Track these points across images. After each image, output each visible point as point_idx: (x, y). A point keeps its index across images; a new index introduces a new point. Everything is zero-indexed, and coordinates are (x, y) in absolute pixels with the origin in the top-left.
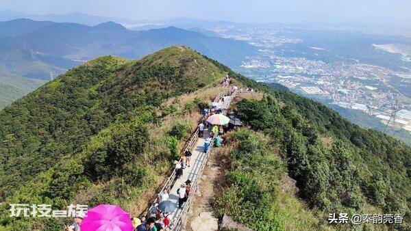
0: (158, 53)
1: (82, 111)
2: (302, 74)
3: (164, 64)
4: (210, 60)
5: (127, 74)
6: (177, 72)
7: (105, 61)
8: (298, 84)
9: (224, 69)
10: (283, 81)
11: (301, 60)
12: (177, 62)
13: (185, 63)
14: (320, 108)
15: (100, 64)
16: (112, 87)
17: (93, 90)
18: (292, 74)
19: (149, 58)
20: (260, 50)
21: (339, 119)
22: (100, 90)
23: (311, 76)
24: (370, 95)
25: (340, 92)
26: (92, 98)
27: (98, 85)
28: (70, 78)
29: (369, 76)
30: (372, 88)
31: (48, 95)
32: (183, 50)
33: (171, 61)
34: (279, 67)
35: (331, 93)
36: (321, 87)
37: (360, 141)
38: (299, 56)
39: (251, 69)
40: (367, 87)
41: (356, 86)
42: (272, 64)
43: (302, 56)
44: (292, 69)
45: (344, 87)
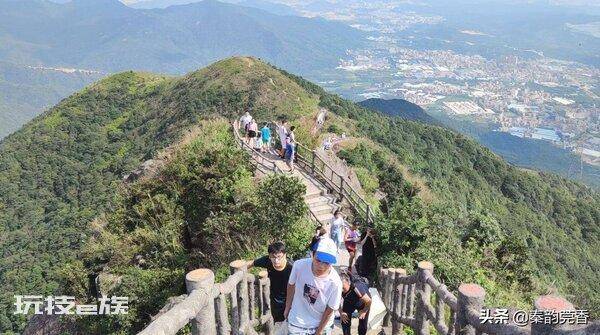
0: (211, 68)
1: (102, 159)
2: (447, 80)
3: (225, 87)
4: (291, 77)
5: (166, 102)
6: (245, 98)
7: (124, 79)
8: (440, 97)
9: (313, 89)
10: (414, 92)
11: (444, 54)
12: (244, 83)
13: (256, 84)
14: (458, 143)
15: (119, 86)
16: (144, 122)
17: (113, 127)
18: (428, 80)
19: (198, 76)
20: (372, 38)
21: (486, 159)
22: (125, 127)
23: (461, 83)
24: (563, 114)
25: (512, 110)
26: (115, 140)
27: (120, 120)
28: (75, 108)
29: (562, 80)
30: (565, 102)
31: (46, 138)
32: (251, 64)
33: (236, 82)
34: (405, 67)
35: (498, 112)
36: (480, 101)
37: (514, 188)
38: (440, 46)
39: (357, 73)
40: (557, 99)
41: (540, 98)
42: (393, 63)
43: (446, 47)
44: (428, 71)
45: (520, 101)
